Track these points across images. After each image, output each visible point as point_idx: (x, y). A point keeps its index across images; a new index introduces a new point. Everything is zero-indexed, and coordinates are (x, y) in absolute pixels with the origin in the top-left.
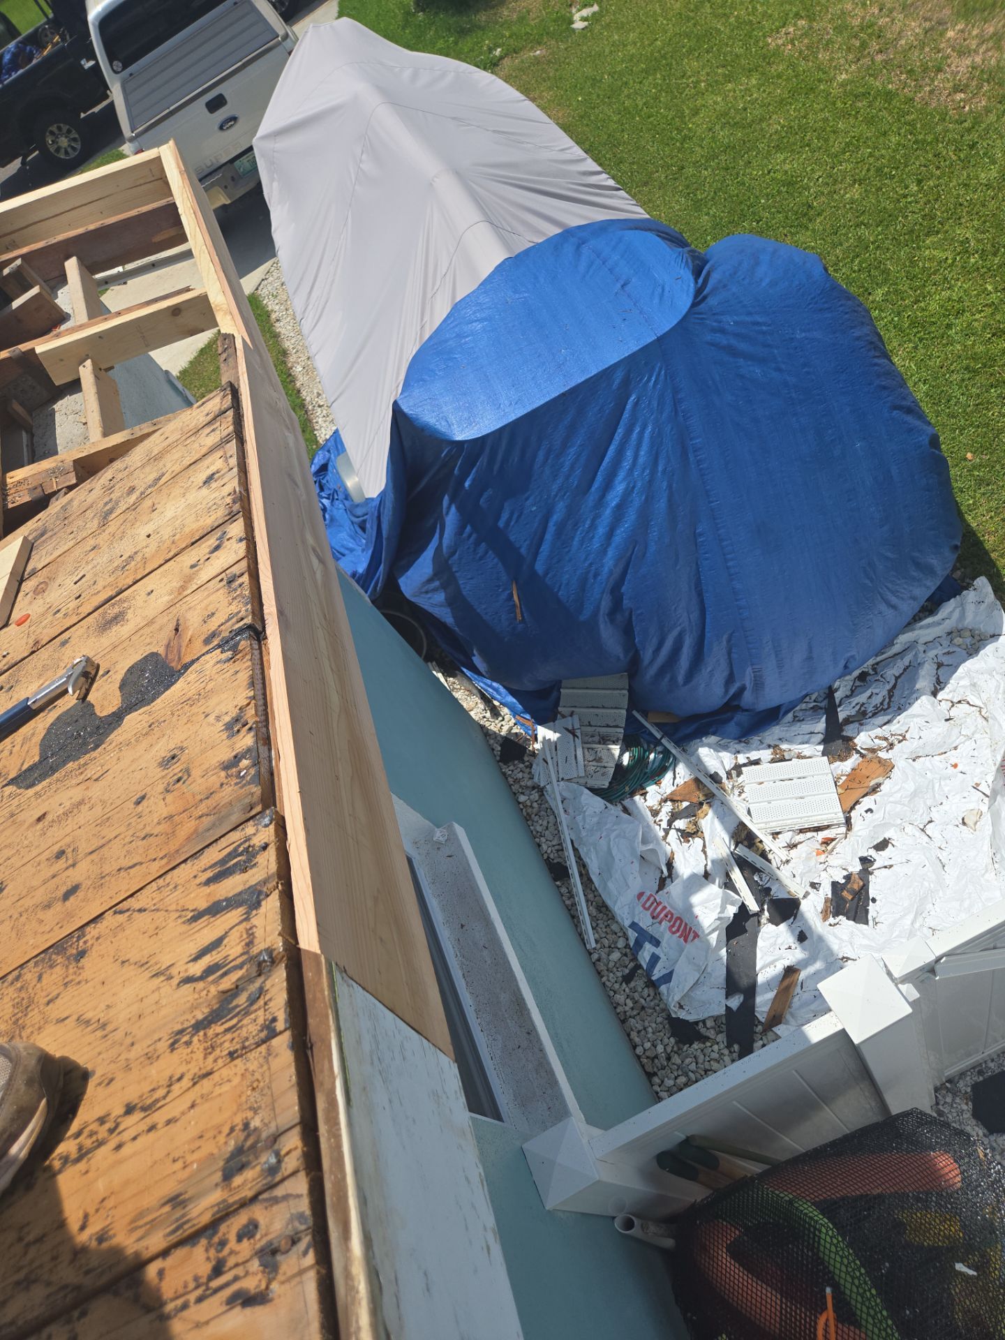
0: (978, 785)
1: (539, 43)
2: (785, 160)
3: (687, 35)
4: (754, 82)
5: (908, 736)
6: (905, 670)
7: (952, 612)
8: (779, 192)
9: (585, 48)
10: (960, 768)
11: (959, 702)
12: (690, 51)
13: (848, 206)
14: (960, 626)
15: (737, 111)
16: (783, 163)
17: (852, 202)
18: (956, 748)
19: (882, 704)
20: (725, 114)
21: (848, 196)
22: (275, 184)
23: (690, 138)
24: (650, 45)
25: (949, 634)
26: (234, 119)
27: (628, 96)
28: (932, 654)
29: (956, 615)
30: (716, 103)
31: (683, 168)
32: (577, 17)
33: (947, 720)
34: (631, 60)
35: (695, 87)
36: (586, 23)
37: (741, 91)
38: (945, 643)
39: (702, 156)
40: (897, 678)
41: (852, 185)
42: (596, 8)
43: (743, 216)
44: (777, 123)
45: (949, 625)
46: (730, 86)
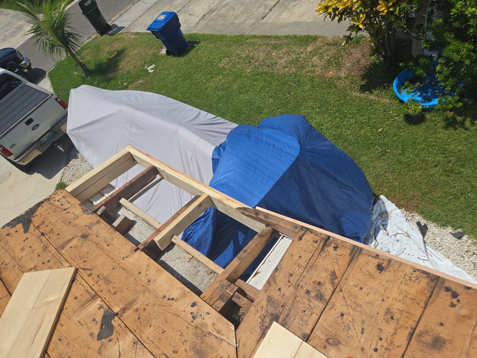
0: (419, 257)
1: (139, 79)
2: (244, 96)
3: (192, 68)
4: (221, 77)
5: (390, 251)
6: (375, 231)
7: (377, 208)
8: (248, 105)
9: (157, 77)
10: (411, 254)
11: (396, 234)
12: (195, 72)
13: (271, 104)
14: (381, 212)
15: (220, 86)
16: (244, 97)
17: (272, 103)
18: (405, 249)
19: (375, 244)
20: (217, 87)
21: (270, 102)
22: (82, 144)
23: (209, 96)
24: (180, 73)
25: (379, 215)
26: (38, 125)
27: (181, 88)
28: (379, 223)
29: (378, 209)
30: (212, 85)
31: (211, 105)
32: (149, 69)
33: (397, 241)
34: (175, 78)
35: (202, 82)
36: (153, 70)
37: (218, 80)
38: (380, 218)
39: (216, 100)
40: (374, 234)
41: (269, 99)
42: (154, 66)
43: (240, 114)
44: (235, 87)
45: (378, 212)
46: (214, 80)
